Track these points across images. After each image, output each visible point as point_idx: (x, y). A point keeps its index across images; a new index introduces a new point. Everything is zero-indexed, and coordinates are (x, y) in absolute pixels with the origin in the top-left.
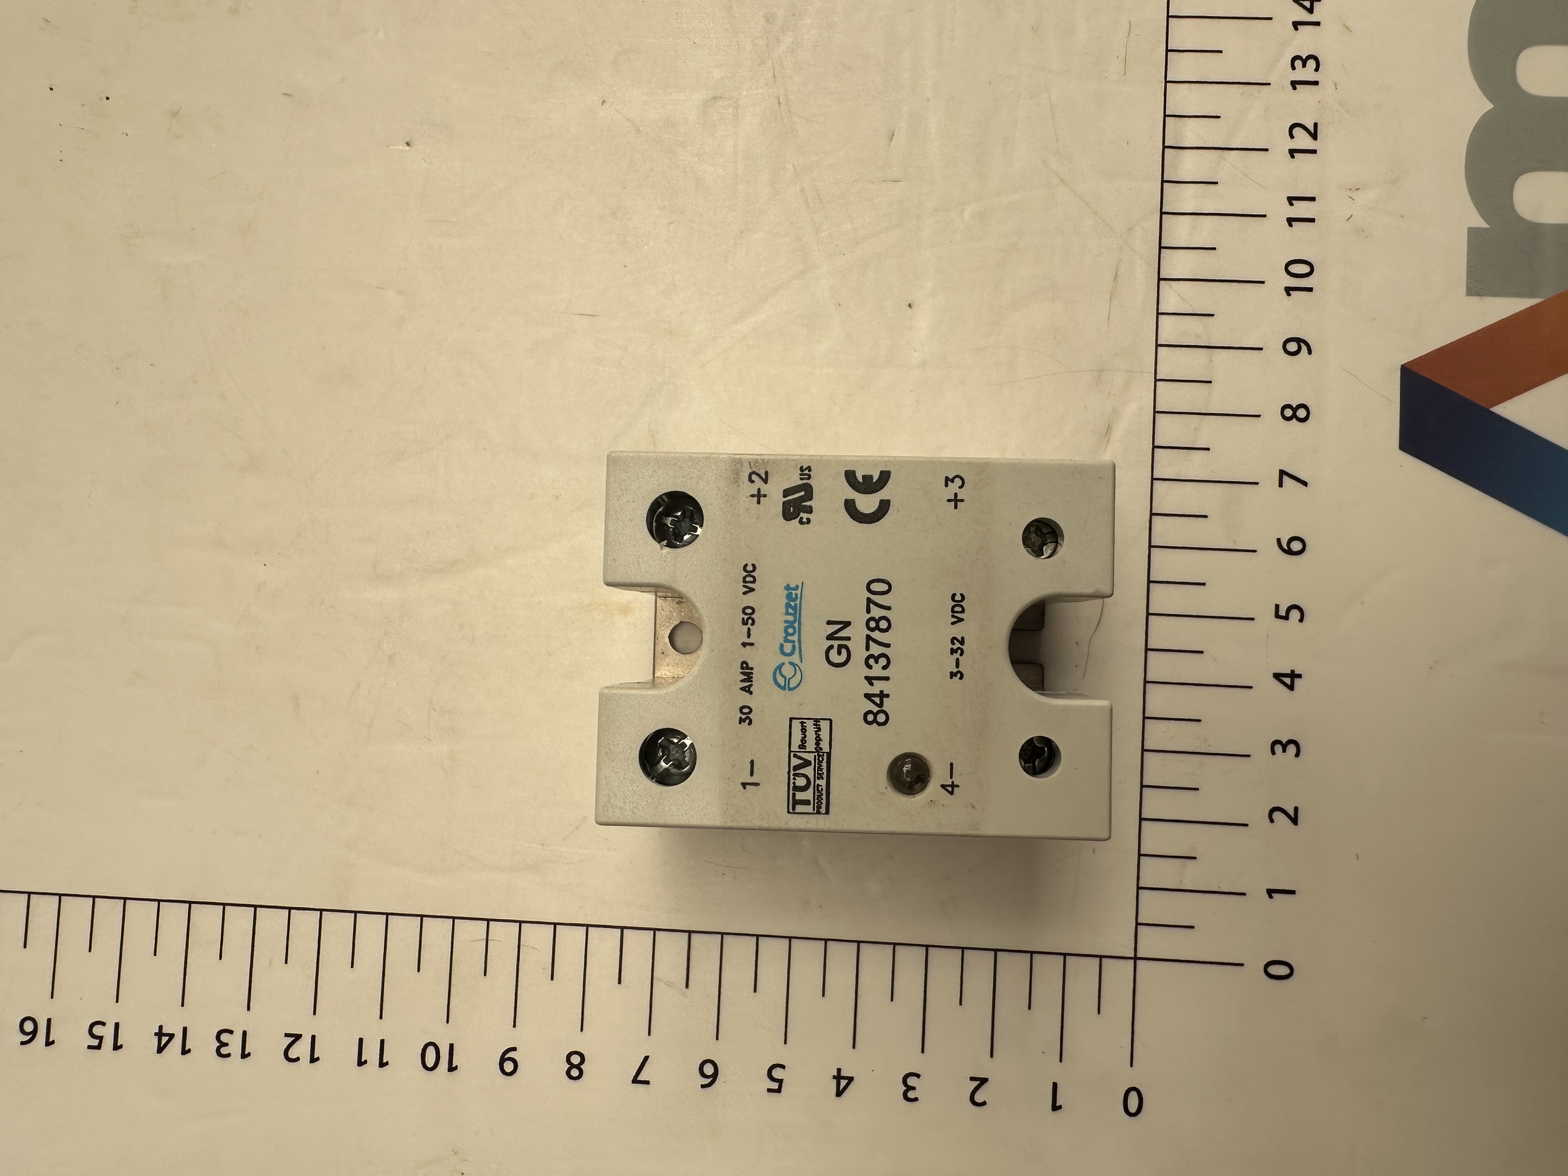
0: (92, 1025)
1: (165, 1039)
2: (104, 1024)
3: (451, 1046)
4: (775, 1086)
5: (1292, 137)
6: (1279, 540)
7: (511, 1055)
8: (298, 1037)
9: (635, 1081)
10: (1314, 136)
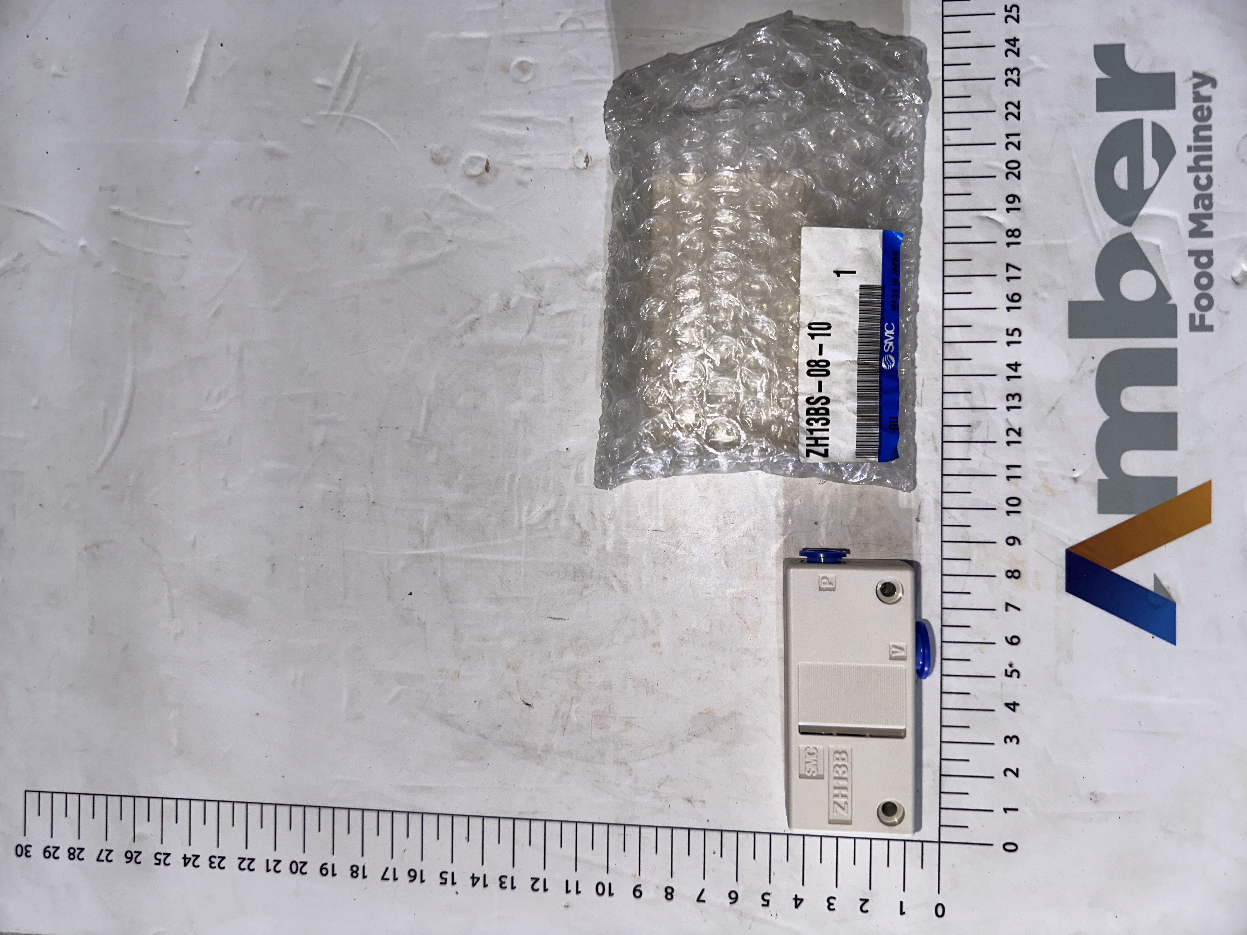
0: (441, 874)
1: (475, 880)
2: (446, 873)
3: (610, 884)
4: (765, 903)
5: (1008, 435)
6: (1006, 638)
7: (638, 888)
8: (537, 880)
9: (698, 900)
10: (1019, 434)
